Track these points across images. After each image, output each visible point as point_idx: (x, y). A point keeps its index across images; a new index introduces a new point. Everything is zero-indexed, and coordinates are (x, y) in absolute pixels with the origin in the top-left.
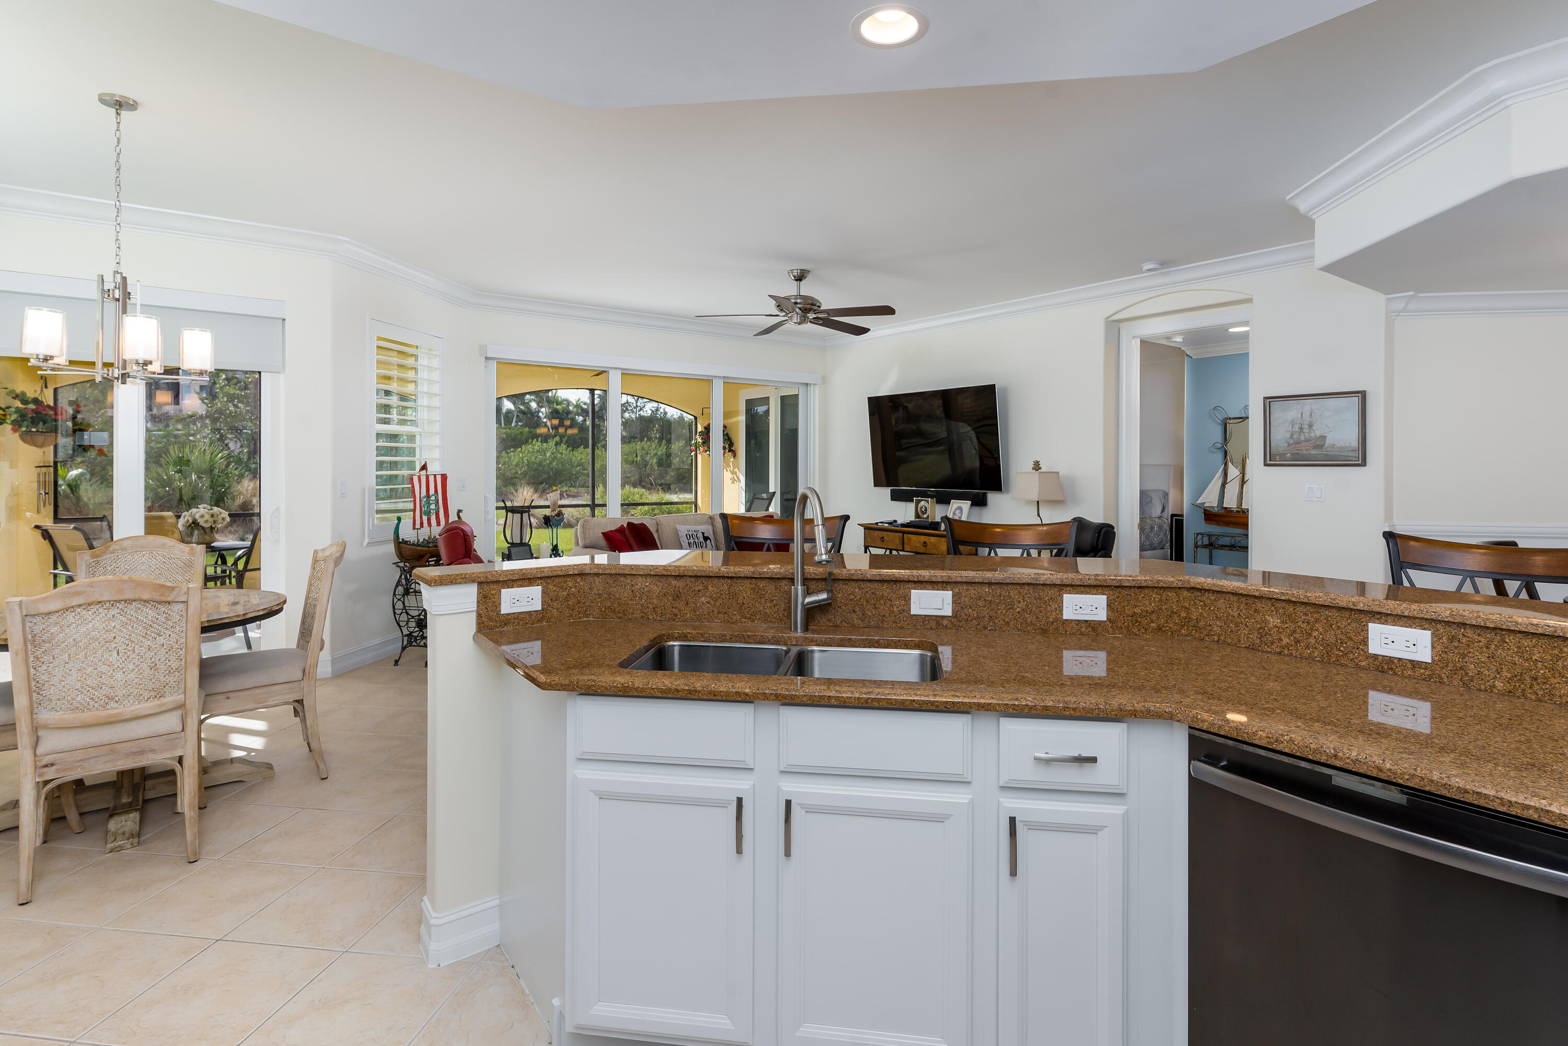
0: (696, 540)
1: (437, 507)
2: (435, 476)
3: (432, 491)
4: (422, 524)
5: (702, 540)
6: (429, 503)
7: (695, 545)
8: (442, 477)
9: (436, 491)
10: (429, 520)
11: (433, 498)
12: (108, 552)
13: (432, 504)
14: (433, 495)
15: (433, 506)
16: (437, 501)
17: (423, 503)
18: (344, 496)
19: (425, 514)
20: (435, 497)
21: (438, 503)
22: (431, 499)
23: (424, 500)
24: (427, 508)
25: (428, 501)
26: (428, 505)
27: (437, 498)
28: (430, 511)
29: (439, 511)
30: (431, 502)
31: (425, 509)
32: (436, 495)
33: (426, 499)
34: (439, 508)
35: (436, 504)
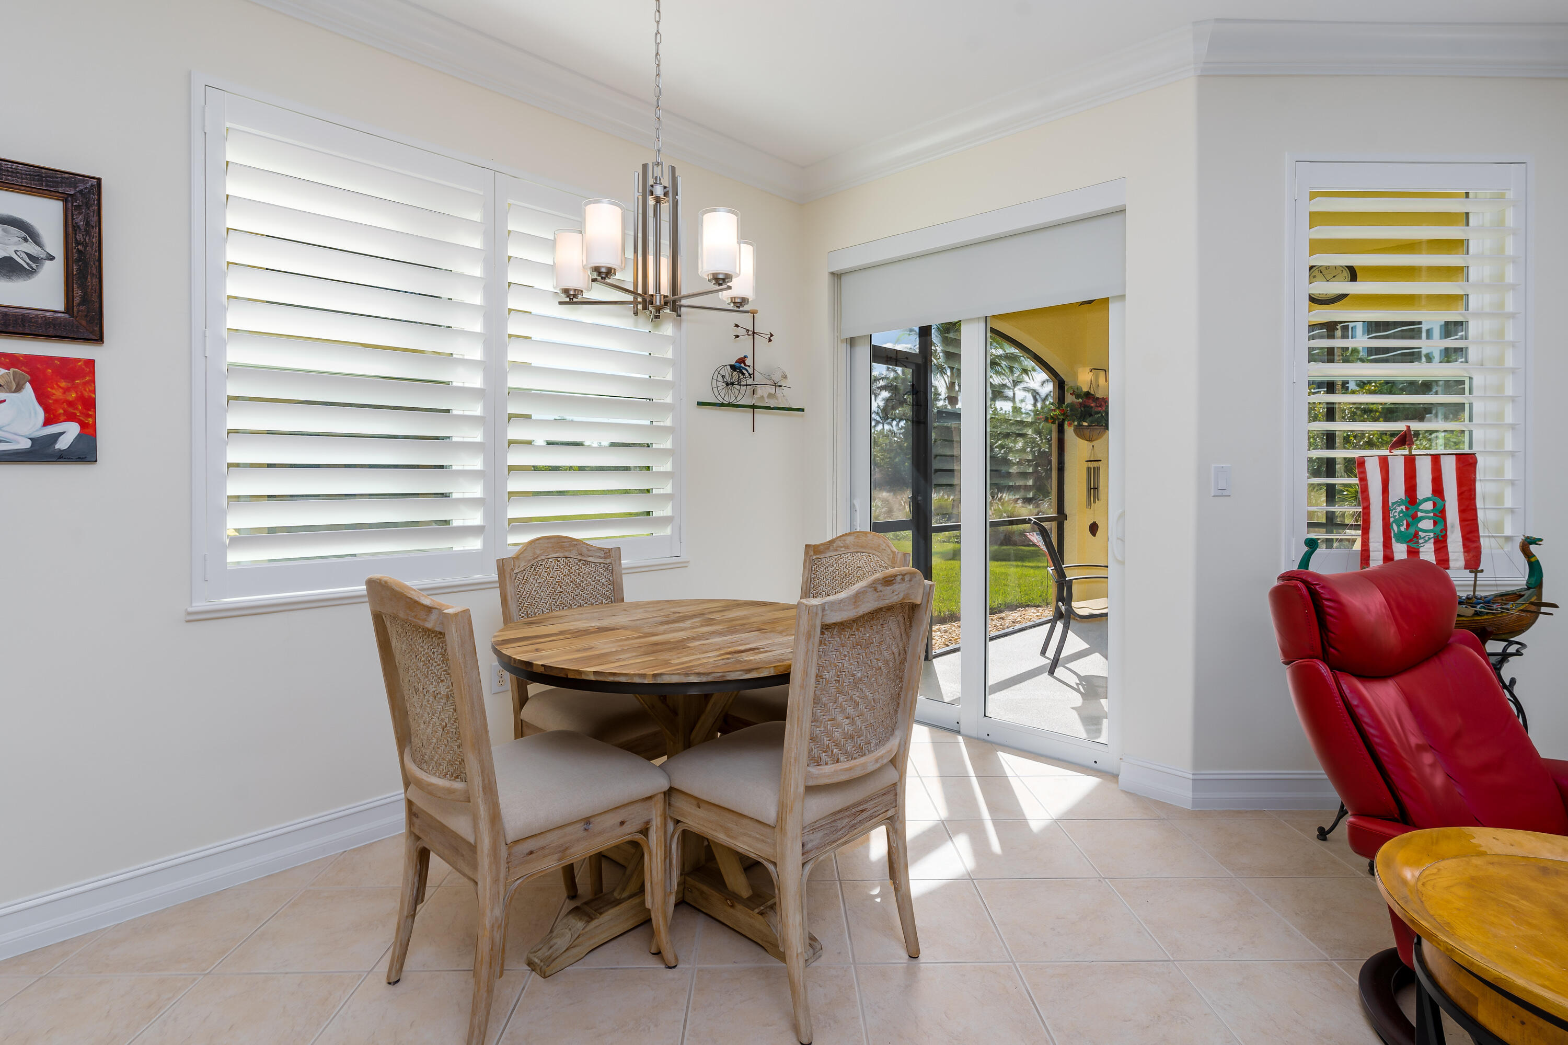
1: (1440, 526)
2: (1436, 459)
3: (1424, 488)
6: (1414, 516)
8: (1458, 461)
9: (1438, 489)
11: (1429, 506)
12: (831, 548)
13: (1425, 518)
14: (1427, 500)
15: (1426, 524)
16: (1440, 515)
17: (1395, 514)
18: (1225, 493)
19: (1398, 541)
20: (1435, 504)
21: (1444, 517)
22: (1421, 507)
23: (1399, 509)
24: (1408, 525)
25: (1411, 512)
26: (1410, 520)
27: (1439, 507)
28: (1416, 535)
29: (1446, 535)
30: (1420, 514)
31: (1403, 529)
32: (1438, 500)
33: (1403, 507)
34: (1445, 529)
35: (1437, 519)
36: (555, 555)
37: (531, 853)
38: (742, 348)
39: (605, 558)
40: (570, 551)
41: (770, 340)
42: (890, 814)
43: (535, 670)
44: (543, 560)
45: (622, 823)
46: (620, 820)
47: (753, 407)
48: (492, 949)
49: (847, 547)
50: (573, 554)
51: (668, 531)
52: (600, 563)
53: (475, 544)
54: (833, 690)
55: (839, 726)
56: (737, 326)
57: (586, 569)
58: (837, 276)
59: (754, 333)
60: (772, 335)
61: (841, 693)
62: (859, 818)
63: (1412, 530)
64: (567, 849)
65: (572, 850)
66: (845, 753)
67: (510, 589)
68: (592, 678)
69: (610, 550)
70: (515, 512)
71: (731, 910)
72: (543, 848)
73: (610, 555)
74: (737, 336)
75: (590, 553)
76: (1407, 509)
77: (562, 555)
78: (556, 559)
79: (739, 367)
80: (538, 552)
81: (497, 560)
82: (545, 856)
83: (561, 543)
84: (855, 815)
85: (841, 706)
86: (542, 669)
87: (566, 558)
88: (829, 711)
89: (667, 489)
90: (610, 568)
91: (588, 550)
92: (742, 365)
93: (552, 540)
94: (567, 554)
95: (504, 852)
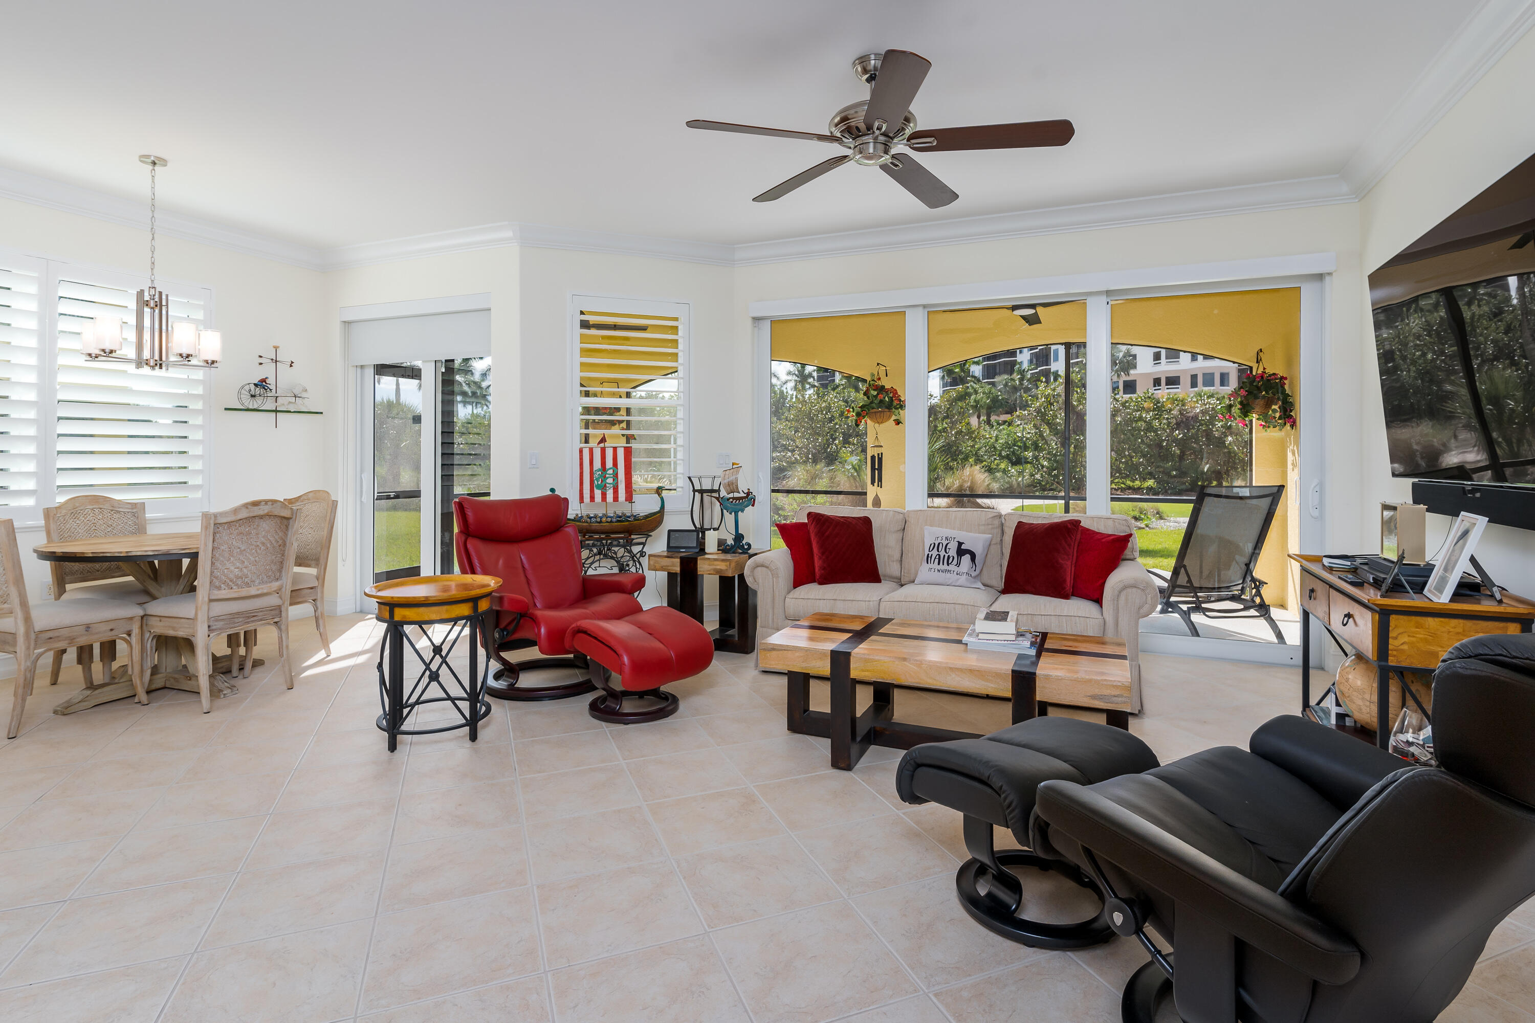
0: (942, 553)
1: (615, 481)
2: (615, 449)
3: (609, 463)
4: (592, 498)
5: (953, 552)
6: (605, 477)
7: (937, 560)
8: (625, 450)
9: (615, 464)
10: (604, 496)
11: (611, 472)
13: (609, 477)
14: (610, 469)
15: (610, 480)
16: (616, 476)
17: (596, 476)
18: (535, 466)
19: (597, 488)
20: (613, 471)
21: (617, 477)
22: (608, 472)
23: (598, 473)
24: (602, 481)
25: (603, 475)
26: (603, 478)
27: (615, 472)
28: (605, 486)
29: (618, 485)
30: (607, 476)
31: (599, 483)
32: (615, 469)
33: (600, 472)
34: (618, 483)
35: (615, 478)
36: (92, 507)
37: (51, 638)
38: (267, 371)
39: (132, 509)
40: (104, 504)
41: (291, 366)
42: (276, 620)
43: (57, 555)
44: (81, 510)
45: (112, 630)
46: (111, 628)
47: (276, 411)
48: (25, 680)
49: (308, 499)
50: (107, 506)
51: (199, 495)
52: (128, 512)
53: (30, 502)
54: (227, 555)
55: (231, 572)
56: (261, 357)
57: (116, 516)
58: (347, 324)
59: (276, 361)
60: (292, 363)
61: (232, 556)
62: (252, 619)
63: (603, 483)
64: (74, 639)
65: (78, 640)
66: (237, 585)
67: (53, 526)
68: (91, 555)
69: (136, 504)
70: (62, 480)
71: (190, 682)
72: (58, 637)
73: (137, 509)
74: (261, 364)
75: (121, 506)
76: (602, 473)
77: (97, 507)
78: (92, 509)
79: (262, 384)
80: (77, 505)
81: (44, 509)
82: (60, 641)
83: (96, 499)
84: (248, 617)
85: (233, 562)
86: (61, 554)
87: (101, 509)
88: (225, 564)
89: (198, 465)
90: (136, 515)
91: (119, 504)
92: (264, 383)
93: (90, 498)
94: (101, 506)
95: (33, 636)
